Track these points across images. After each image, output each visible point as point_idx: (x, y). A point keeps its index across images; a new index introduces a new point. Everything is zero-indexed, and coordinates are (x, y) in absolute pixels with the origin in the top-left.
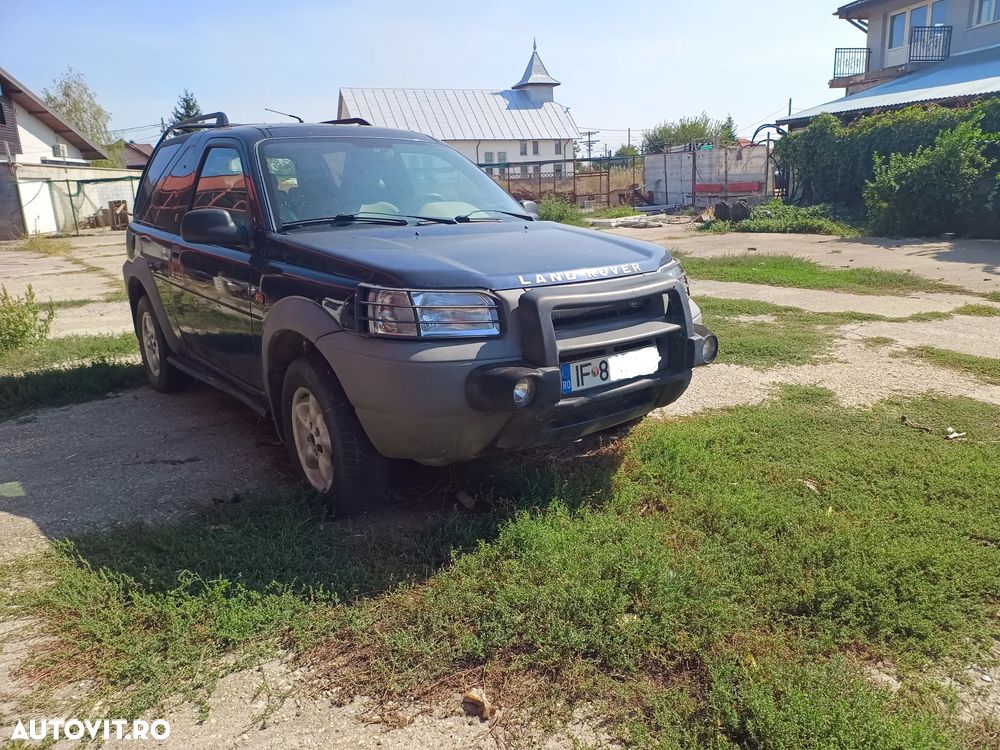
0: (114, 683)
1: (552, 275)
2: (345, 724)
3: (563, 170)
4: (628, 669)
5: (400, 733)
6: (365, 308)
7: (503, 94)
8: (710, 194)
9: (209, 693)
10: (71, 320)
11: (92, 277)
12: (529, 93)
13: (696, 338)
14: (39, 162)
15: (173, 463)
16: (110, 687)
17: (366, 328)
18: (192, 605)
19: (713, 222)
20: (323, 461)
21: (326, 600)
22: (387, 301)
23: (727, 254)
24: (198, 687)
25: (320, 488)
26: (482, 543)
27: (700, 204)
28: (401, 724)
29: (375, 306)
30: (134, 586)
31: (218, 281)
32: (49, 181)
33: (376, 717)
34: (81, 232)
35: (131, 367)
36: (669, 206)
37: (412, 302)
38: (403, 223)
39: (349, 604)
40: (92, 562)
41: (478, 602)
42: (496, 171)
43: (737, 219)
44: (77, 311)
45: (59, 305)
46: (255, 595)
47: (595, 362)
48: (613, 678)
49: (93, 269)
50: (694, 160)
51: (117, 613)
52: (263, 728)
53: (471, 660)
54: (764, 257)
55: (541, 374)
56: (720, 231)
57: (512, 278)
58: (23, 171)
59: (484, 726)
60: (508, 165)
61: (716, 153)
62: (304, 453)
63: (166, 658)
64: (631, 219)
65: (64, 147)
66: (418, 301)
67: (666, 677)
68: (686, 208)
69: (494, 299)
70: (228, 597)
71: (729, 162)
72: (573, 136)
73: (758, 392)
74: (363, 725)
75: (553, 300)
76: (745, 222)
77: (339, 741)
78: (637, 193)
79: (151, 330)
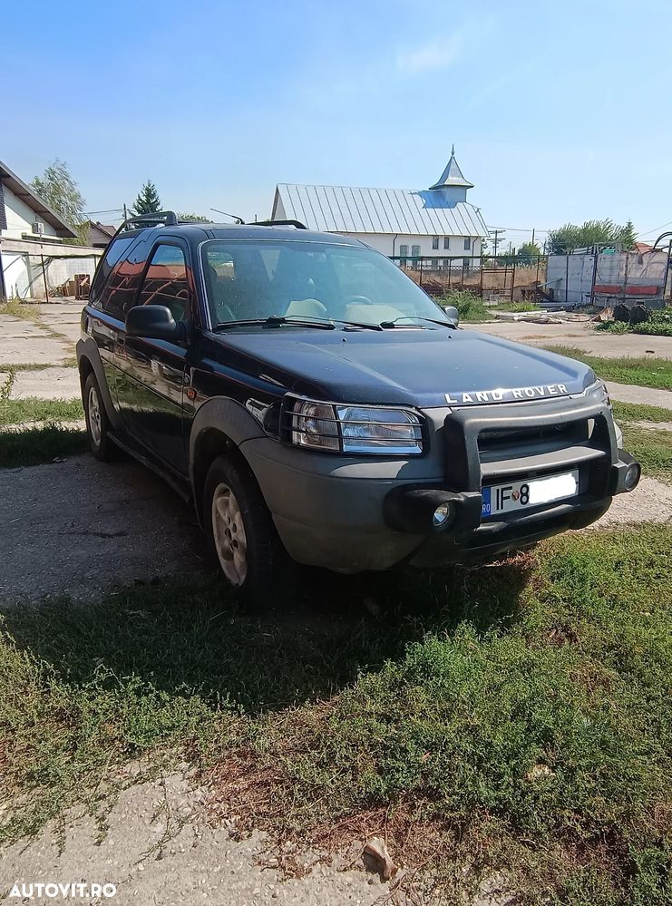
0: (21, 784)
1: (479, 394)
2: (241, 865)
3: (470, 265)
4: (539, 834)
5: (296, 884)
6: (290, 417)
7: (421, 194)
8: (608, 295)
9: (111, 806)
10: (32, 383)
11: (55, 342)
12: (444, 194)
13: (620, 465)
14: (20, 238)
15: (104, 536)
16: (17, 789)
17: (290, 438)
18: (105, 700)
19: (612, 323)
20: (238, 557)
21: (232, 709)
22: (312, 411)
23: (626, 356)
24: (100, 798)
25: (234, 581)
26: (388, 663)
27: (598, 304)
28: (298, 872)
29: (299, 417)
30: (52, 673)
31: (154, 364)
32: (26, 255)
33: (273, 861)
34: (50, 299)
35: (77, 434)
36: (568, 304)
37: (337, 417)
38: (331, 327)
39: (254, 717)
40: (17, 637)
41: (383, 731)
42: (410, 263)
43: (635, 321)
44: (39, 374)
45: (24, 367)
46: (165, 696)
47: (517, 486)
48: (523, 843)
49: (57, 335)
50: (596, 262)
51: (33, 700)
52: (159, 858)
53: (373, 801)
54: (663, 362)
55: (462, 499)
56: (617, 332)
57: (438, 396)
58: (6, 245)
59: (384, 888)
60: (422, 258)
61: (617, 256)
62: (221, 545)
63: (73, 759)
64: (532, 314)
65: (41, 225)
66: (342, 415)
67: (581, 848)
68: (584, 306)
69: (418, 417)
70: (139, 696)
71: (629, 266)
72: (482, 234)
73: (664, 508)
74: (260, 868)
75: (480, 423)
76: (642, 325)
77: (234, 886)
78: (539, 290)
79: (96, 403)
